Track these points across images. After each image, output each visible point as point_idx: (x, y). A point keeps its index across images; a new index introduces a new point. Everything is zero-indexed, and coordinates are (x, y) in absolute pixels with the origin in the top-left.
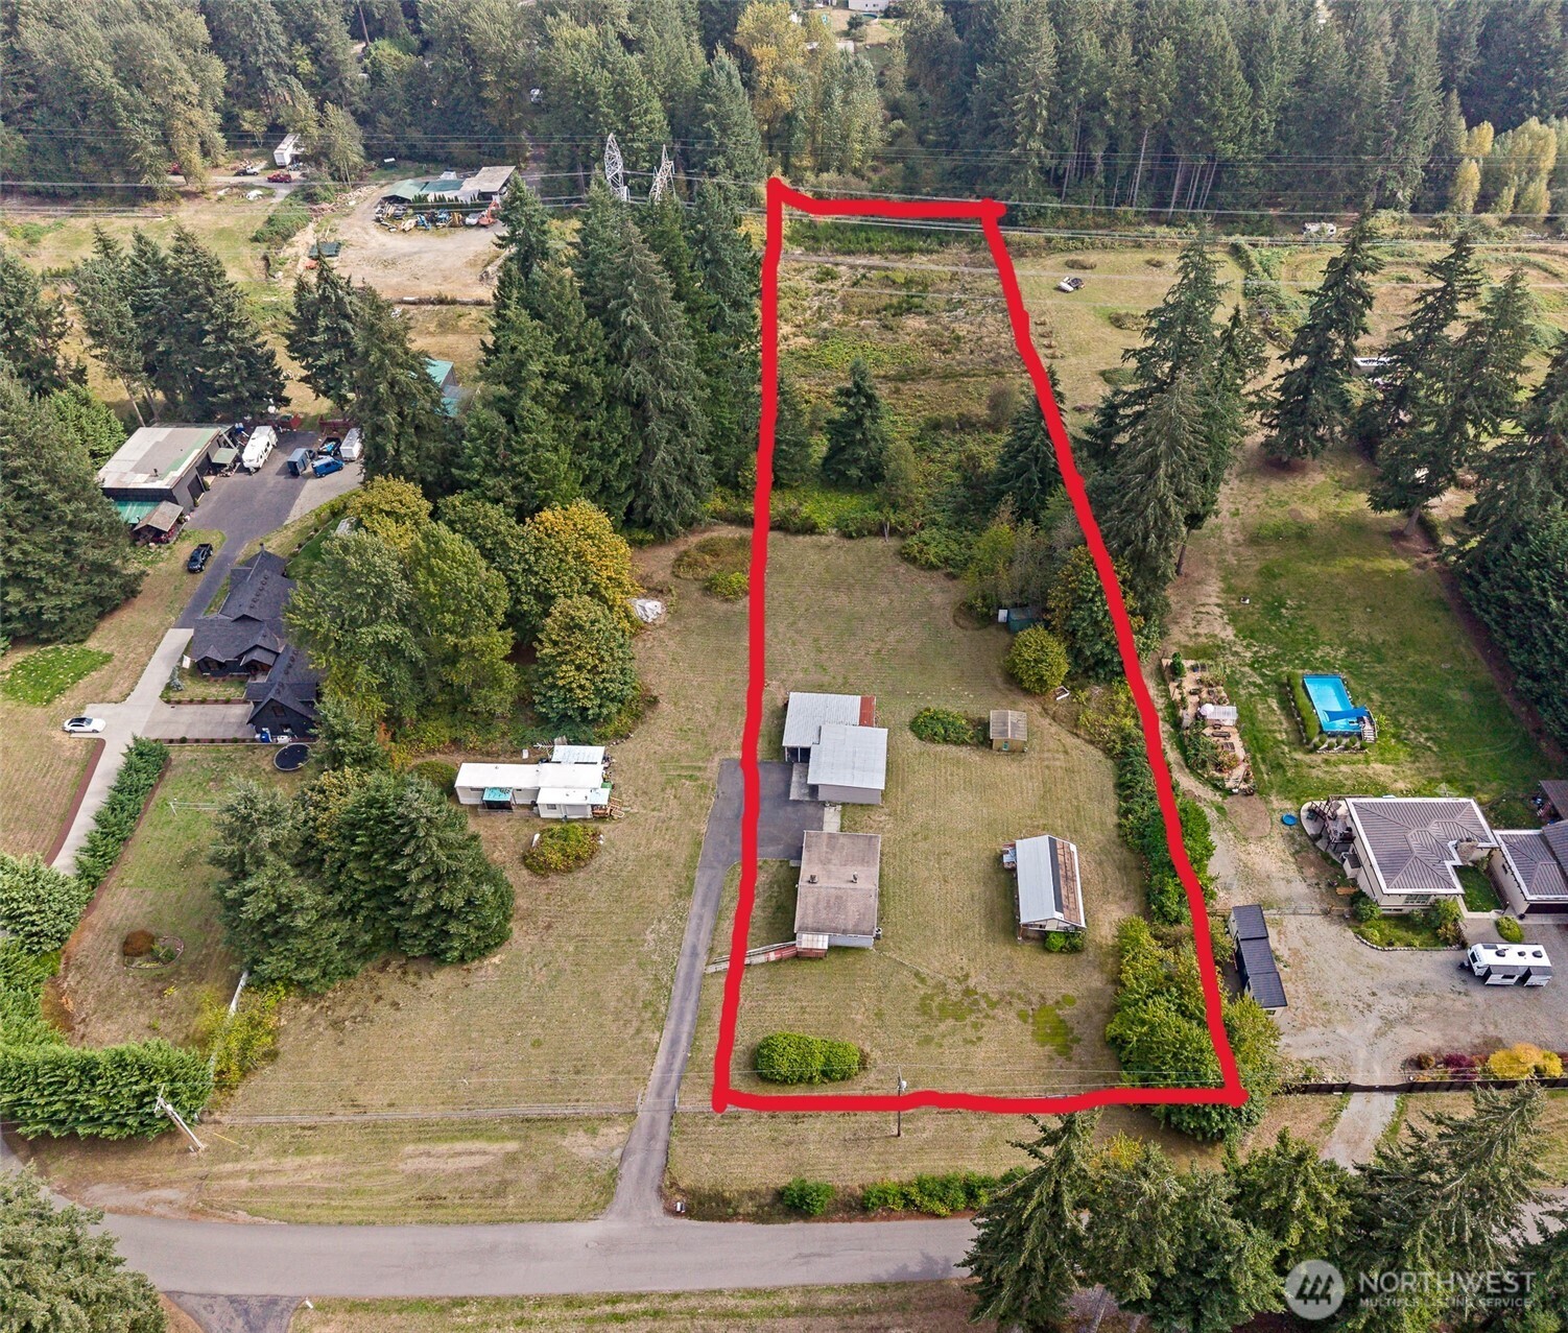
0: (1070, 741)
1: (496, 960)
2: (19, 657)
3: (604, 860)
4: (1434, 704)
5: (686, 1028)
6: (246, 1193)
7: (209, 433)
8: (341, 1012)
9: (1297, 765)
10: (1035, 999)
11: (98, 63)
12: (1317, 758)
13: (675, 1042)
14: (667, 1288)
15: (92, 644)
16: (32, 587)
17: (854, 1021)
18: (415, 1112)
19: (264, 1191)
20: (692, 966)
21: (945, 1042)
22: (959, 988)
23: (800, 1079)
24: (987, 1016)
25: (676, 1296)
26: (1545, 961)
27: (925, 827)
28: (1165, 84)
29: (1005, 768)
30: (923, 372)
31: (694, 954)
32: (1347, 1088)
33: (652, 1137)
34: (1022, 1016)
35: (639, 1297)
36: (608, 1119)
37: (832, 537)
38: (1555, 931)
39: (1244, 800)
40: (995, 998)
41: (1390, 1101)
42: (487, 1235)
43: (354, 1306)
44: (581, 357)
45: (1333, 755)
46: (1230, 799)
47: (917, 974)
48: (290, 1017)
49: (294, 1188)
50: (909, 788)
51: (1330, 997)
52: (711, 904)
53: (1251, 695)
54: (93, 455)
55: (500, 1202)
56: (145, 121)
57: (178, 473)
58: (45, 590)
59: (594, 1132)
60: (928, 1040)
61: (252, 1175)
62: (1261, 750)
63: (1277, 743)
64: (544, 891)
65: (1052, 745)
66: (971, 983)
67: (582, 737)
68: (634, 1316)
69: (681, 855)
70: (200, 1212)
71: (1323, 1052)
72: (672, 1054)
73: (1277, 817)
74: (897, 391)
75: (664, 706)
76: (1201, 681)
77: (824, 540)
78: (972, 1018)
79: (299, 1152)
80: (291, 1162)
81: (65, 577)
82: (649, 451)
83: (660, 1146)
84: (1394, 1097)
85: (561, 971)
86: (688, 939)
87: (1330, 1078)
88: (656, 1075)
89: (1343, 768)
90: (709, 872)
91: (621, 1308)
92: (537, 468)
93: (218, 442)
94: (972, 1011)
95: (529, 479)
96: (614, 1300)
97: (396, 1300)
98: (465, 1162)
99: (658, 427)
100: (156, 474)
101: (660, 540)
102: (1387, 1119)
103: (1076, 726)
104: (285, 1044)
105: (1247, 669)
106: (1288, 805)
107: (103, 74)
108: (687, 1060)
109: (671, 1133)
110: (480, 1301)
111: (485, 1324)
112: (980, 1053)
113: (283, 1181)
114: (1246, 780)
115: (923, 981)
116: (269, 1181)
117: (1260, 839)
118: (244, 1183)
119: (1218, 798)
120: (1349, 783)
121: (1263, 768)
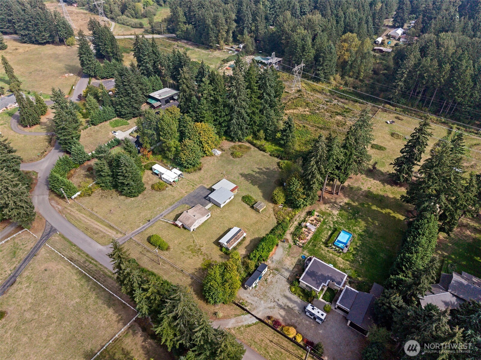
0: (273, 216)
1: (132, 199)
2: (117, 118)
3: (164, 192)
4: (373, 254)
5: (147, 226)
6: (68, 213)
7: (175, 92)
8: (104, 194)
9: (320, 248)
10: (209, 258)
11: (209, 19)
12: (327, 249)
13: (143, 227)
14: (101, 263)
15: (128, 121)
16: (122, 106)
17: (174, 242)
18: (98, 215)
19: (70, 214)
20: (159, 217)
21: (185, 255)
22: (199, 247)
23: (154, 245)
24: (198, 255)
25: (101, 265)
26: (323, 318)
27: (225, 216)
28: (444, 76)
29: (253, 213)
30: (328, 129)
31: (161, 215)
32: (249, 313)
33: (124, 240)
34: (204, 259)
35: (96, 261)
36: (121, 233)
37: (267, 154)
38: (341, 317)
39: (298, 247)
40: (203, 253)
41: (255, 321)
42: (88, 239)
43: (64, 237)
44: (219, 93)
45: (331, 250)
46: (295, 245)
47: (194, 241)
48: (98, 191)
49: (73, 216)
50: (230, 208)
51: (268, 295)
52: (173, 209)
53: (326, 228)
54: (153, 89)
55: (94, 235)
56: (213, 32)
57: (163, 97)
58: (124, 108)
59: (117, 233)
60: (183, 253)
61: (71, 211)
62: (315, 240)
63: (321, 241)
64: (150, 192)
65: (268, 215)
66: (202, 248)
67: (182, 170)
68: (93, 263)
69: (176, 198)
70: (60, 212)
71: (253, 303)
72: (141, 229)
73: (302, 255)
74: (316, 131)
75: (202, 171)
76: (315, 219)
77: (266, 154)
78: (194, 254)
79: (79, 211)
80: (77, 212)
81: (128, 107)
82: (231, 120)
83: (124, 242)
84: (257, 320)
85: (139, 206)
86: (163, 212)
87: (247, 308)
88: (135, 231)
89: (331, 255)
90: (178, 203)
91: (92, 261)
92: (201, 113)
93: (176, 94)
94: (196, 253)
95: (199, 115)
96: (93, 259)
97: (68, 240)
98: (96, 226)
99: (235, 115)
100: (160, 96)
101: (232, 141)
102: (250, 323)
103: (276, 214)
104: (93, 195)
105: (332, 222)
106: (307, 254)
107: (209, 21)
108: (142, 231)
109: (127, 241)
110: (78, 247)
111: (75, 251)
112: (189, 261)
113: (73, 214)
114: (303, 244)
115: (194, 243)
116: (72, 213)
117: (292, 257)
118: (69, 211)
119: (292, 244)
120: (328, 258)
121: (311, 244)
